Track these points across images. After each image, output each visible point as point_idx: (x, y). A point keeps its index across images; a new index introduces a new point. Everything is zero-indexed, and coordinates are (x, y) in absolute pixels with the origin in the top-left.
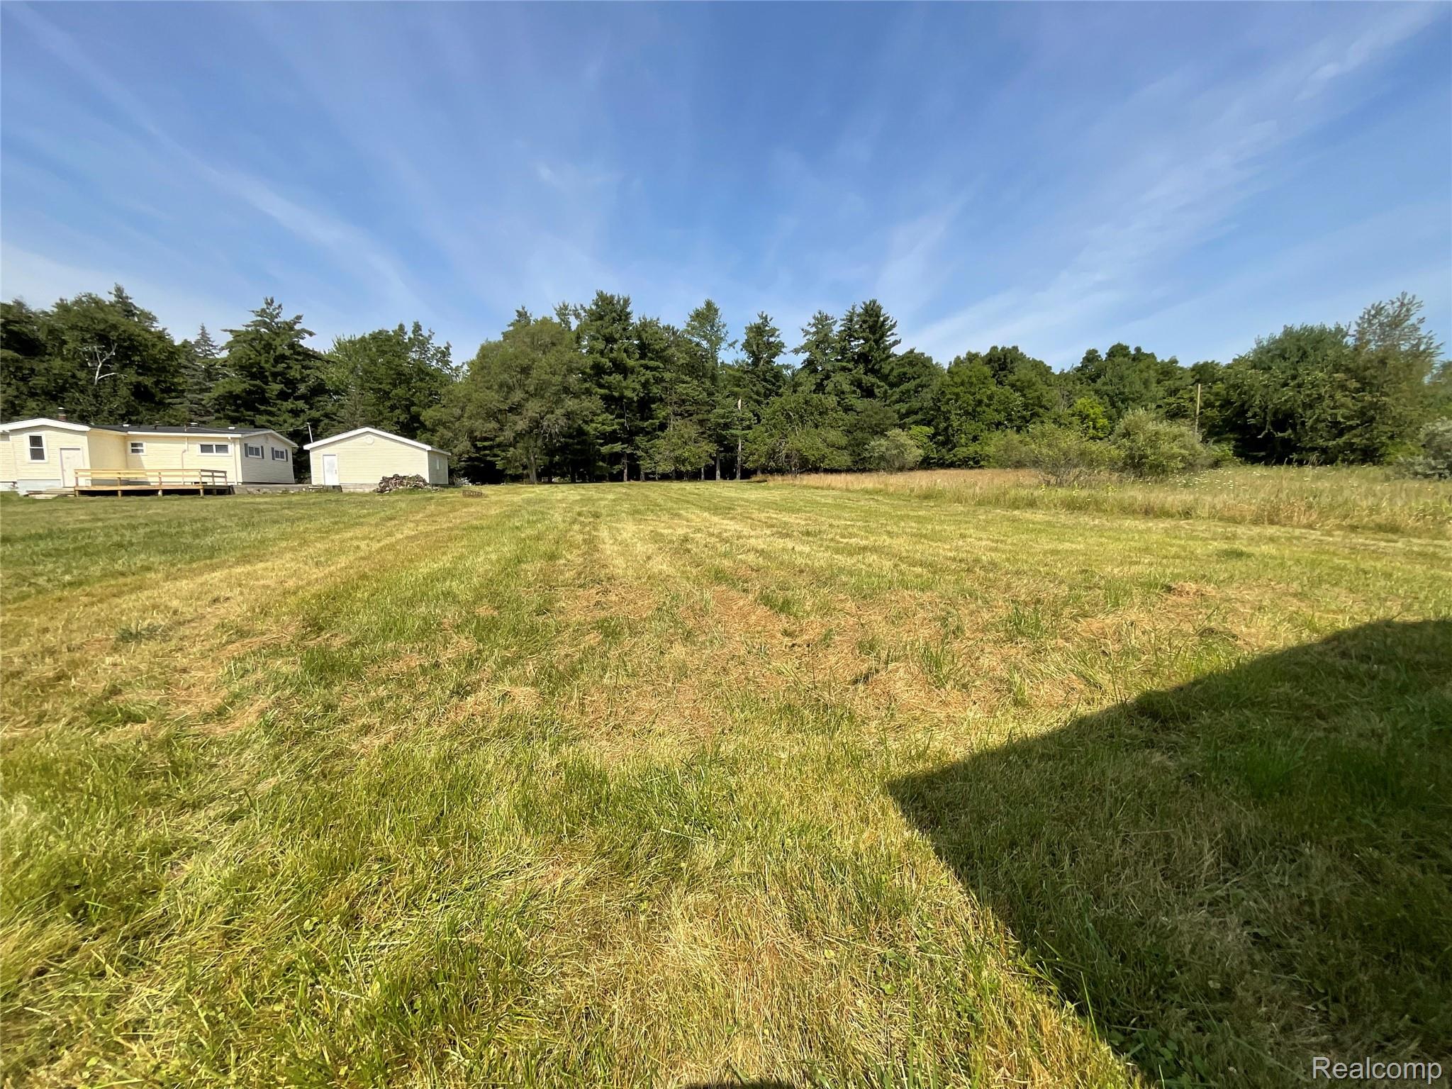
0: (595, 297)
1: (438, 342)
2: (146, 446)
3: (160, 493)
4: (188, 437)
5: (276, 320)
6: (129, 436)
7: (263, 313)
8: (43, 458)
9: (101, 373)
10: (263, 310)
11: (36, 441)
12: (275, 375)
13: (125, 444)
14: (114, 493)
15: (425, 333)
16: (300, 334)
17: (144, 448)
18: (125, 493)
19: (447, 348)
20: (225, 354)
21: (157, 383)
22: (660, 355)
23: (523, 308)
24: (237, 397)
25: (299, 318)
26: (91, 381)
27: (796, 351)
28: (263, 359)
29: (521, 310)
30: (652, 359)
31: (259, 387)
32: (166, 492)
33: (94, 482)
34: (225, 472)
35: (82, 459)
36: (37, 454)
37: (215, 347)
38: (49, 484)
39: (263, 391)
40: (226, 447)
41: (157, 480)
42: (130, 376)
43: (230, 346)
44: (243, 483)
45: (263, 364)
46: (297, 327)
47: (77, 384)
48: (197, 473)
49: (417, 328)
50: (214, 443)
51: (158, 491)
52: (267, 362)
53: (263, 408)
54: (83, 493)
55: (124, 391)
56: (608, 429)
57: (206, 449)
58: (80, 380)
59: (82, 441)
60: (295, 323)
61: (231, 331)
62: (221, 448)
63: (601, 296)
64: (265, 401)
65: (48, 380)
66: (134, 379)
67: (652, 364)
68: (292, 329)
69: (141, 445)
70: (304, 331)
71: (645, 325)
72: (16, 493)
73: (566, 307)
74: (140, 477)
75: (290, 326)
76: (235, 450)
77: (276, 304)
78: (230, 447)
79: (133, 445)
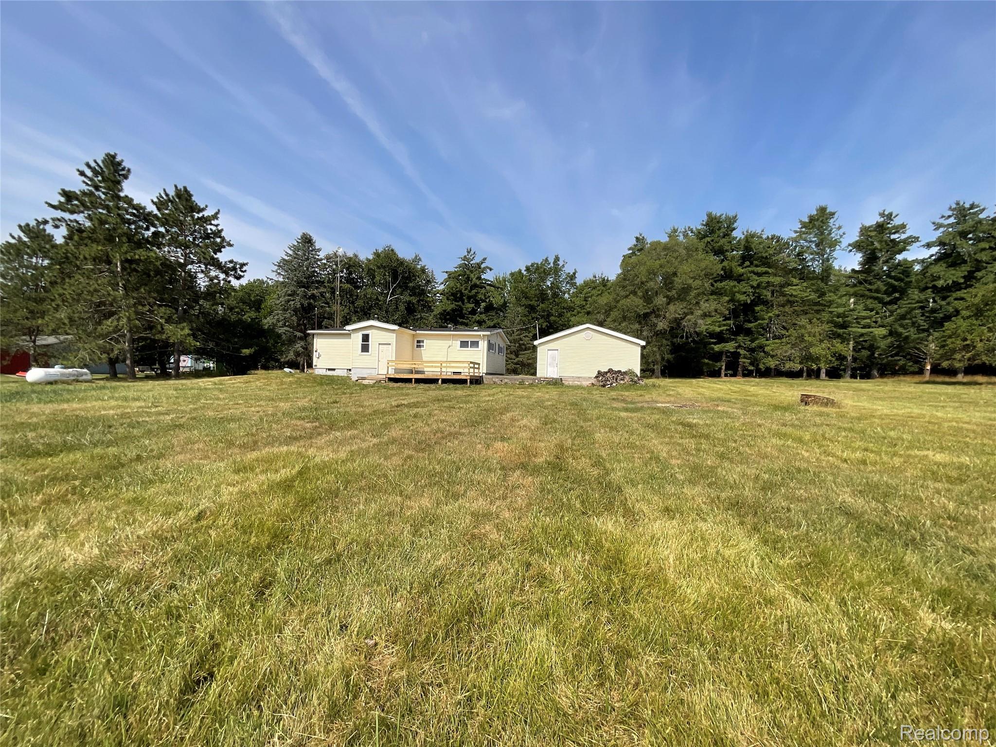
0: (705, 218)
1: (569, 269)
2: (426, 343)
3: (440, 382)
4: (453, 335)
5: (471, 262)
6: (417, 335)
7: (465, 258)
8: (368, 352)
9: (390, 297)
10: (465, 256)
11: (366, 338)
12: (469, 298)
13: (413, 340)
14: (409, 381)
15: (561, 263)
16: (483, 271)
17: (425, 344)
18: (418, 381)
19: (574, 274)
20: (442, 287)
21: (418, 301)
22: (765, 262)
23: (641, 235)
24: (448, 314)
25: (485, 259)
26: (385, 301)
27: (929, 246)
28: (463, 288)
29: (638, 236)
30: (757, 266)
31: (460, 306)
32: (445, 381)
33: (397, 371)
34: (479, 364)
35: (389, 353)
36: (365, 348)
37: (437, 283)
38: (369, 371)
39: (462, 309)
40: (478, 342)
41: (439, 370)
42: (405, 297)
43: (446, 281)
44: (487, 374)
45: (463, 291)
46: (482, 266)
47: (378, 304)
48: (467, 365)
49: (557, 259)
50: (469, 340)
51: (438, 380)
52: (466, 289)
53: (461, 320)
54: (391, 380)
55: (402, 307)
56: (718, 329)
57: (464, 344)
58: (380, 301)
59: (392, 338)
60: (482, 263)
61: (447, 272)
62: (475, 344)
63: (709, 215)
64: (462, 316)
65: (364, 302)
66: (408, 298)
67: (759, 270)
68: (480, 268)
69: (423, 342)
70: (488, 267)
71: (749, 238)
72: (349, 378)
73: (675, 231)
74: (419, 367)
75: (479, 265)
76: (483, 345)
77: (472, 252)
78: (480, 343)
79: (418, 342)
